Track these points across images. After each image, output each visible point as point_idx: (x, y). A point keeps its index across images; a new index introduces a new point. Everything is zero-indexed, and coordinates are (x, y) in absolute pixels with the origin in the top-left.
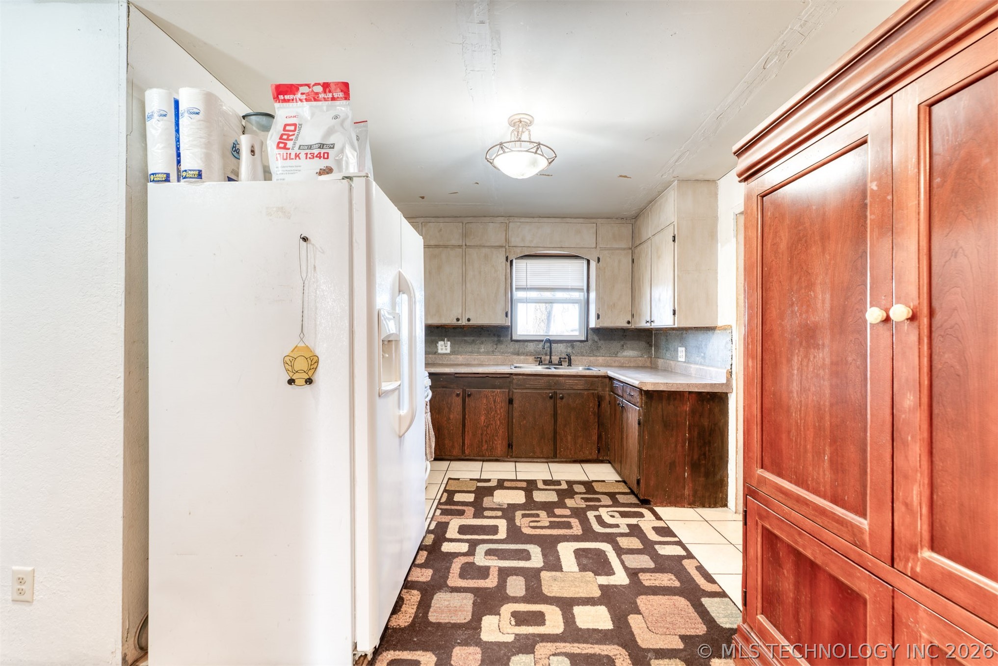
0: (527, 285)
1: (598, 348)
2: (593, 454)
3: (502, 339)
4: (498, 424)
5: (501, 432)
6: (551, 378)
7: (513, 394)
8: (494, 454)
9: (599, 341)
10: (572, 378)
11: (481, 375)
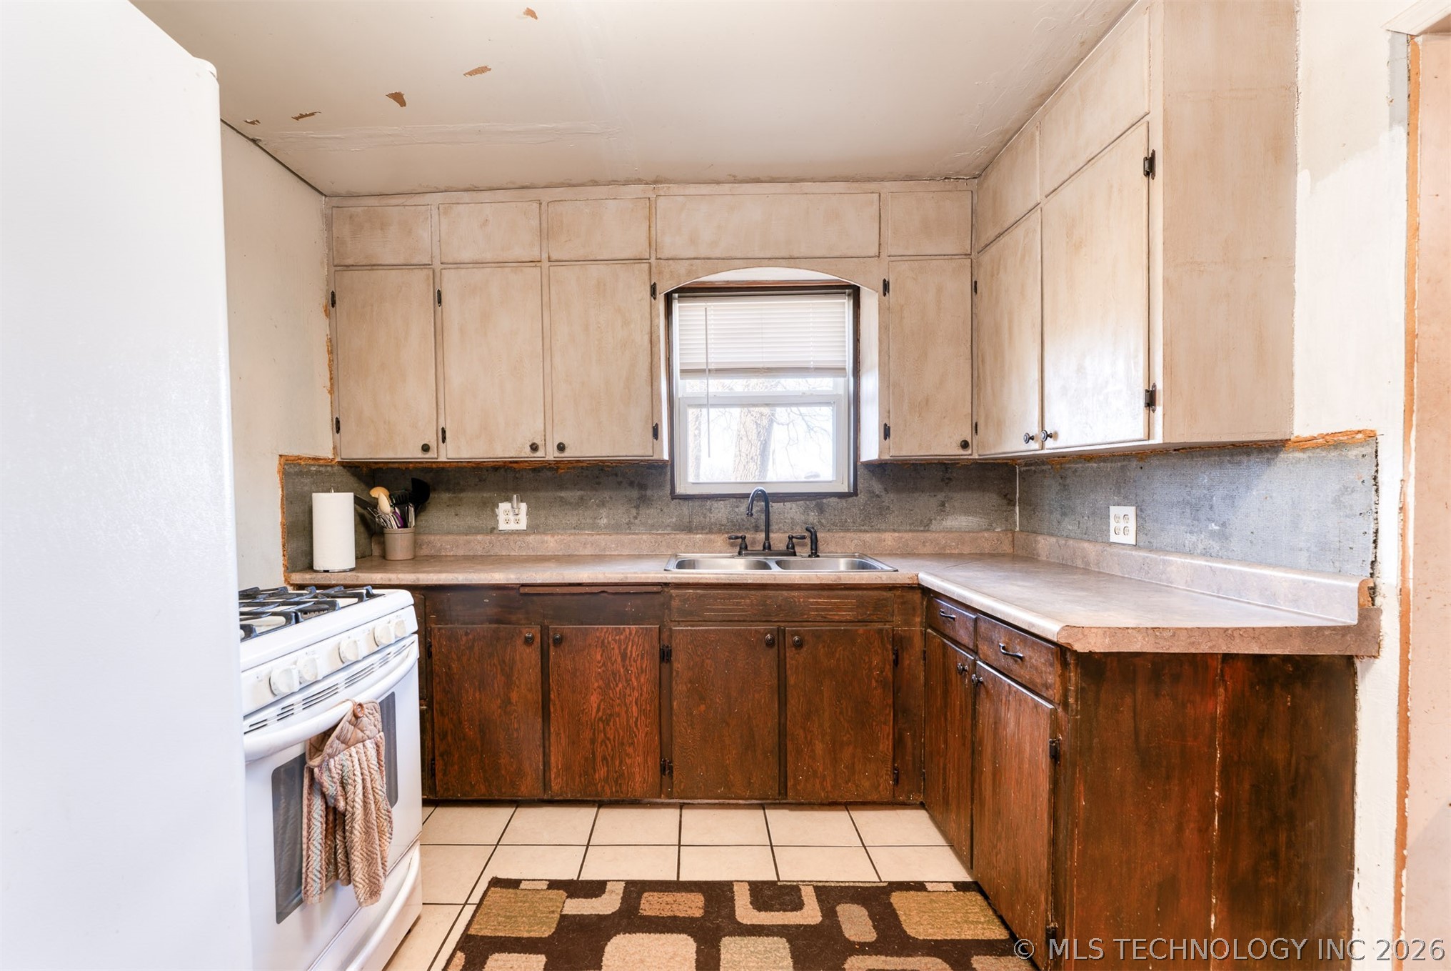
0: (707, 363)
1: (883, 512)
2: (881, 788)
3: (649, 493)
4: (635, 714)
5: (641, 735)
6: (771, 593)
7: (671, 636)
8: (624, 788)
9: (883, 494)
10: (825, 593)
11: (588, 589)
